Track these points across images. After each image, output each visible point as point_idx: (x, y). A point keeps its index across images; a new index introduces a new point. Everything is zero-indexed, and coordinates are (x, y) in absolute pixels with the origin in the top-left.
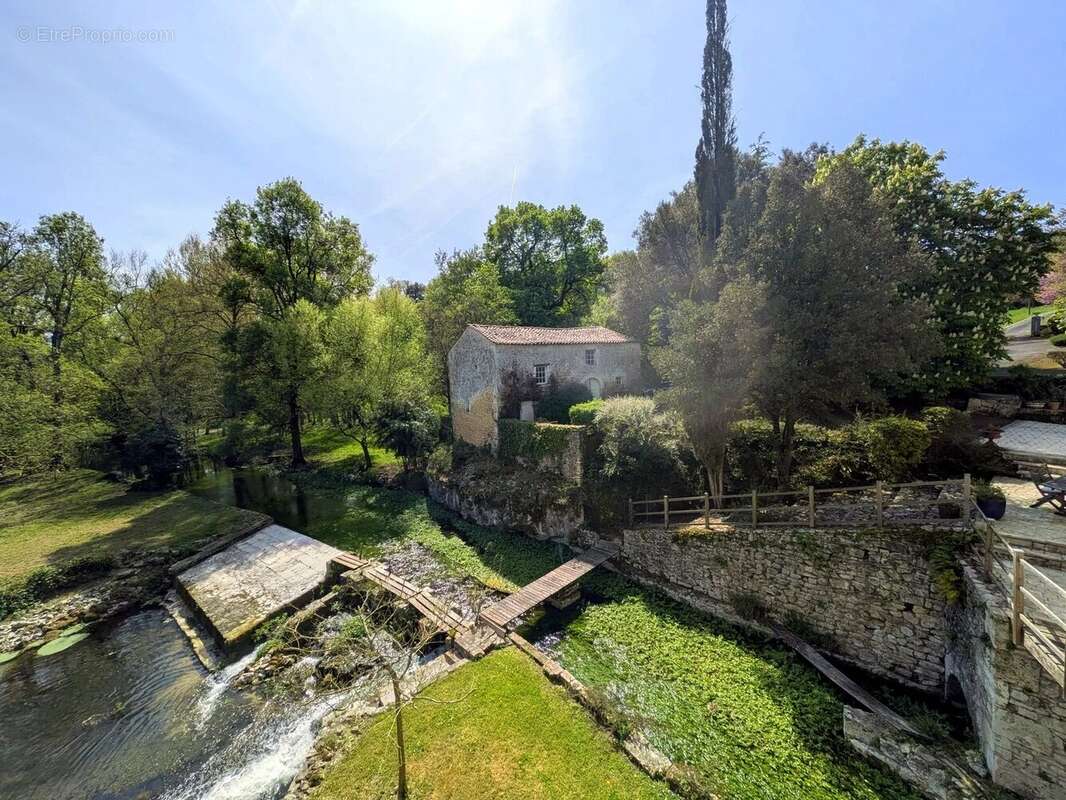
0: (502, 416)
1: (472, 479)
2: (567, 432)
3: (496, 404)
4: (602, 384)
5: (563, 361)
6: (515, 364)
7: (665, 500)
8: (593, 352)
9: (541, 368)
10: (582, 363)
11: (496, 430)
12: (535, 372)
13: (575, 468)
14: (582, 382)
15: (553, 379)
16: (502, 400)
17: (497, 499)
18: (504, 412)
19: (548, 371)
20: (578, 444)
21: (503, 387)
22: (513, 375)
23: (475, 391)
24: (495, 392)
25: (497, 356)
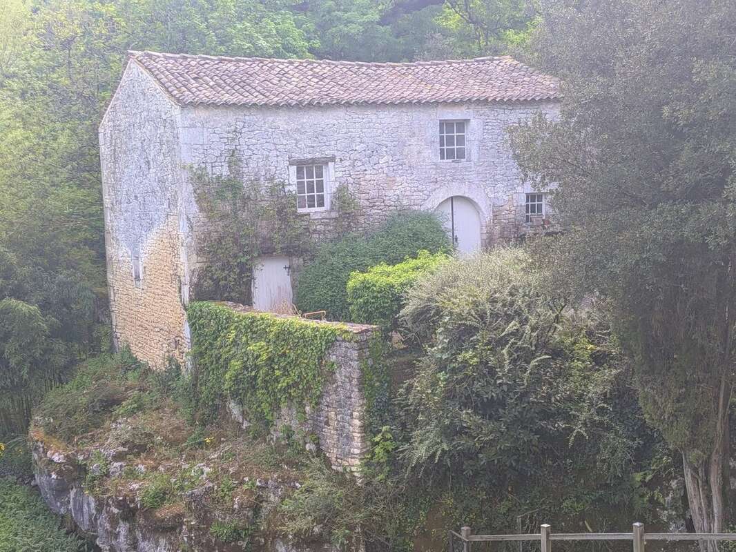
0: (200, 294)
1: (119, 457)
2: (331, 342)
3: (187, 264)
4: (487, 215)
5: (373, 152)
6: (234, 159)
7: (542, 537)
8: (462, 124)
9: (310, 167)
10: (431, 155)
11: (187, 332)
12: (293, 178)
13: (349, 438)
14: (430, 205)
15: (344, 201)
16: (201, 251)
17: (165, 512)
18: (208, 283)
19: (332, 178)
20: (356, 375)
21: (202, 217)
22: (231, 186)
23: (149, 229)
24: (183, 231)
25: (184, 135)
